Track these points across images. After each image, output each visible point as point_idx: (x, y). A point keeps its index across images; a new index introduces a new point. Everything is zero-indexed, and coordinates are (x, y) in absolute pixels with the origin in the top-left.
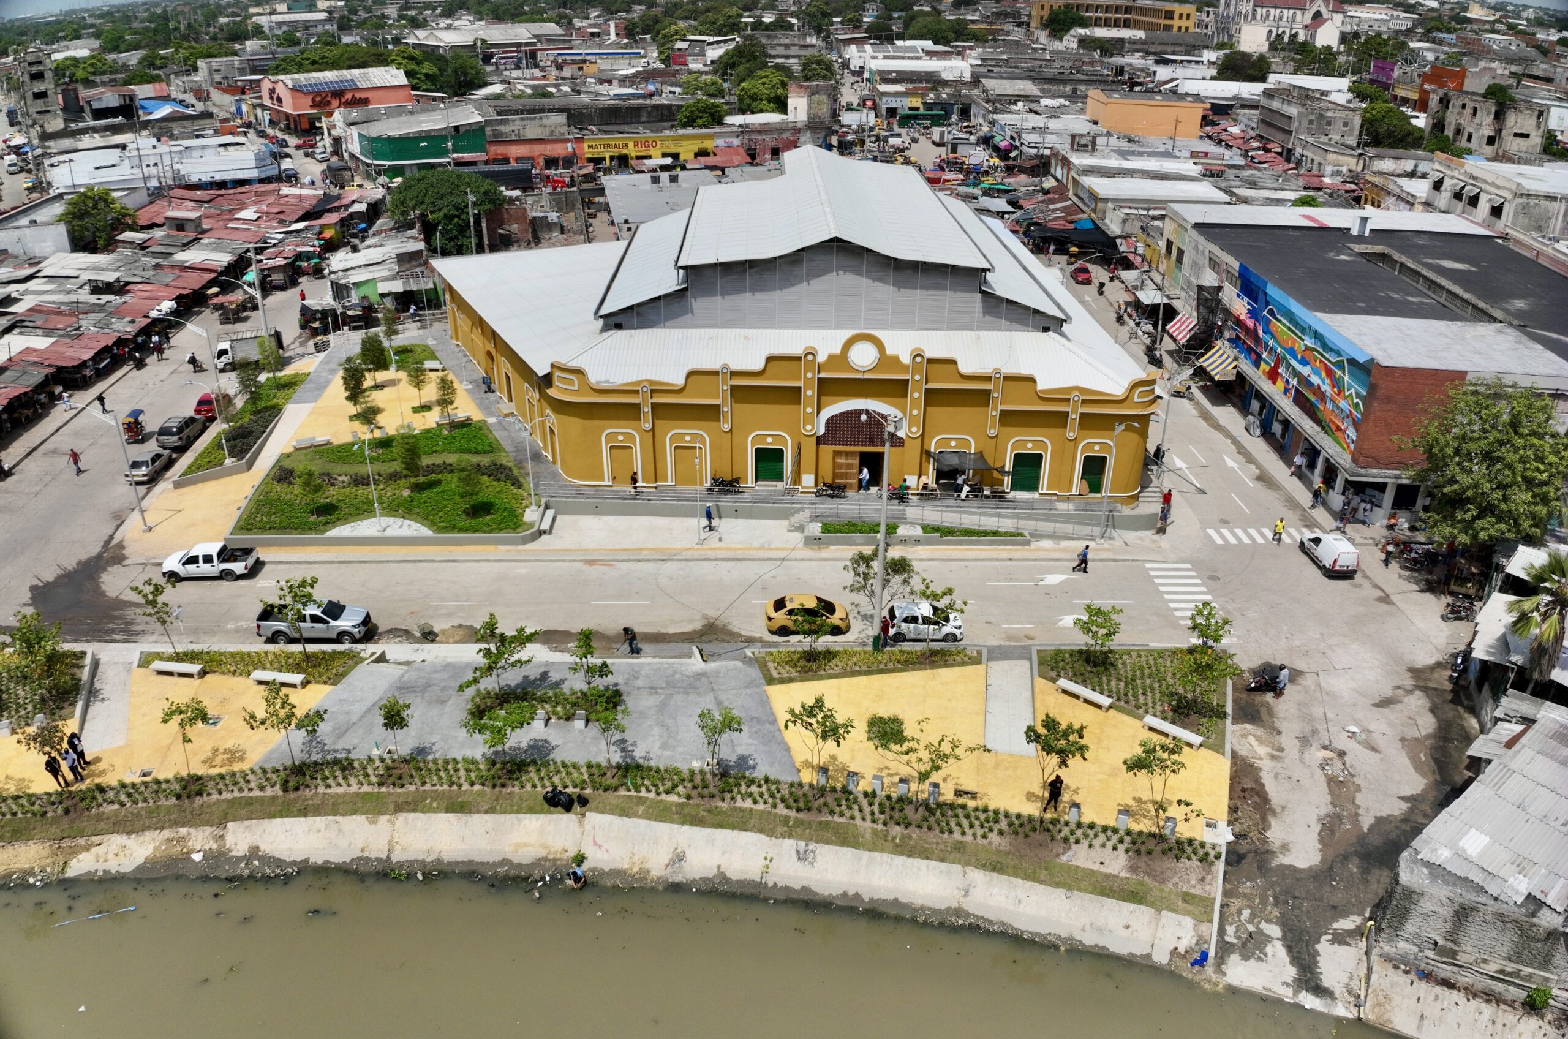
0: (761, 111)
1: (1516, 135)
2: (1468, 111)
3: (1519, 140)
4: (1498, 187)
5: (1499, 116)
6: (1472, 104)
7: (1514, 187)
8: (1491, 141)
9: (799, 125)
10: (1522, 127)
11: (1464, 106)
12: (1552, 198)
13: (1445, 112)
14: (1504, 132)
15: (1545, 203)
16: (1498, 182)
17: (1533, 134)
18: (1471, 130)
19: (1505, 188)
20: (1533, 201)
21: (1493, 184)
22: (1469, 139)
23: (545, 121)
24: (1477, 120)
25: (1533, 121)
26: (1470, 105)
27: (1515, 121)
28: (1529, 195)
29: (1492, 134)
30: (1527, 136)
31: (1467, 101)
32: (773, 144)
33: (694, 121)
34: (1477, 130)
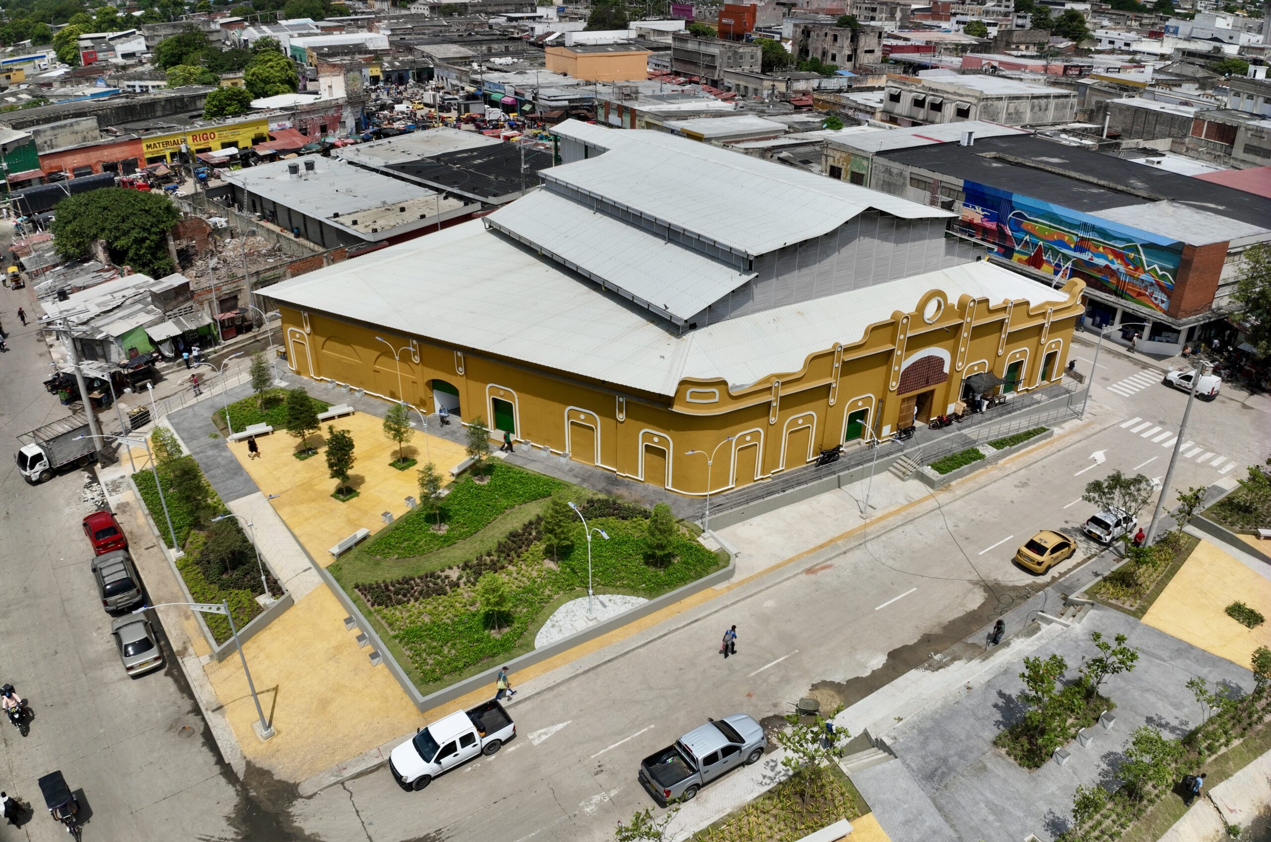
0: (277, 93)
1: (867, 52)
2: (830, 38)
3: (868, 55)
4: (962, 95)
5: (854, 39)
6: (832, 33)
7: (978, 95)
8: (850, 58)
9: (340, 102)
10: (869, 45)
11: (826, 34)
12: (999, 99)
13: (807, 41)
14: (859, 51)
15: (996, 103)
16: (960, 92)
17: (876, 49)
18: (834, 52)
19: (968, 96)
20: (990, 102)
21: (955, 93)
22: (834, 58)
23: (76, 128)
24: (838, 44)
25: (876, 40)
26: (830, 33)
27: (867, 42)
28: (987, 99)
29: (850, 53)
30: (872, 51)
31: (827, 31)
32: (321, 122)
33: (223, 109)
34: (840, 52)
